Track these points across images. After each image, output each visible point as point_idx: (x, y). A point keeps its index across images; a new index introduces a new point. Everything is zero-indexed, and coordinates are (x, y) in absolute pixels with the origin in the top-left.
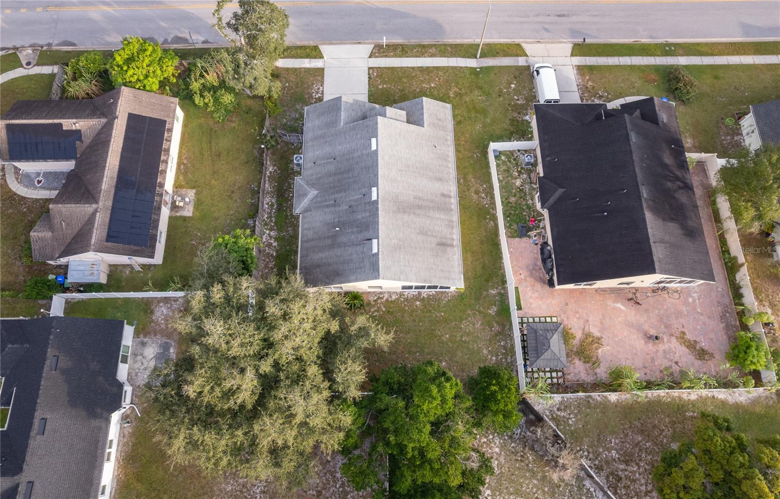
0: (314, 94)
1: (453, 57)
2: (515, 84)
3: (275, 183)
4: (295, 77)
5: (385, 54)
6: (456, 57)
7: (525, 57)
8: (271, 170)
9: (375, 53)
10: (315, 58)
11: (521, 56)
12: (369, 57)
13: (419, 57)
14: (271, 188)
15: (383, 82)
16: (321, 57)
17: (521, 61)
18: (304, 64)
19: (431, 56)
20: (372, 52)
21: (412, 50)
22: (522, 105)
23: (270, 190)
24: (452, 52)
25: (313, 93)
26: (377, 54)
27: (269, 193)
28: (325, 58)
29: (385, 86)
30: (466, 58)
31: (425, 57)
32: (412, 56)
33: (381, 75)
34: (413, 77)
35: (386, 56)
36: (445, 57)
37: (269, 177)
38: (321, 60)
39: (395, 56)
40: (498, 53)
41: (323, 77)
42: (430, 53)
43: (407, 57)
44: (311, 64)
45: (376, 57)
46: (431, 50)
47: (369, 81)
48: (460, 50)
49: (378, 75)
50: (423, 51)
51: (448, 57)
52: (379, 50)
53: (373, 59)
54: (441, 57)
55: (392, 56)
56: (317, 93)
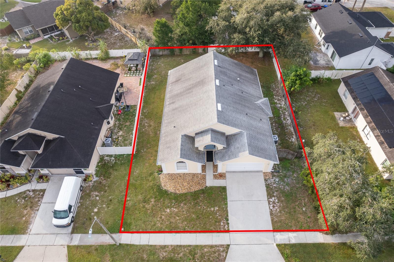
0: (277, 201)
1: (143, 246)
2: (93, 212)
3: (287, 132)
4: (299, 219)
5: (213, 249)
6: (140, 245)
7: (71, 244)
8: (293, 139)
9: (223, 251)
10: (285, 245)
11: (75, 246)
12: (229, 245)
13: (177, 246)
14: (289, 128)
15: (214, 213)
16: (278, 246)
17: (77, 239)
18: (295, 237)
19: (165, 246)
20: (227, 252)
21: (184, 255)
22: (95, 190)
23: (289, 127)
24: (143, 251)
25: (278, 203)
26: (222, 249)
27: (290, 126)
28: (275, 245)
29: (212, 209)
30: (130, 245)
31: (172, 246)
32: (184, 246)
33: (216, 222)
34: (186, 220)
35: (212, 247)
36: (151, 246)
37: (293, 135)
38: (279, 242)
39: (202, 247)
40: (96, 250)
41: (272, 220)
42: (166, 252)
43: (190, 246)
44: (287, 236)
45: (222, 246)
46: (165, 254)
47: (228, 216)
48: (134, 253)
49: (220, 222)
50: (173, 255)
51: (148, 245)
52: (219, 255)
53: (225, 243)
54: (155, 246)
55: (205, 246)
56: (274, 203)
